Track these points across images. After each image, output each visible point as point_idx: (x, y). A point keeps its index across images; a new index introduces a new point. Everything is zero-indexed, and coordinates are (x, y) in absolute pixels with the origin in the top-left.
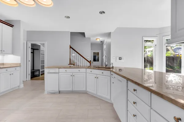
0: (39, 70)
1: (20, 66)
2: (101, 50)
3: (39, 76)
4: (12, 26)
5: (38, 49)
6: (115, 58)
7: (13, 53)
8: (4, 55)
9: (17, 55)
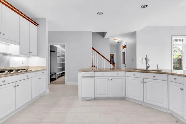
0: (56, 74)
1: (46, 70)
2: (116, 52)
3: (56, 80)
4: (37, 25)
5: (55, 52)
6: (141, 59)
7: (38, 55)
8: (29, 57)
9: (42, 57)
